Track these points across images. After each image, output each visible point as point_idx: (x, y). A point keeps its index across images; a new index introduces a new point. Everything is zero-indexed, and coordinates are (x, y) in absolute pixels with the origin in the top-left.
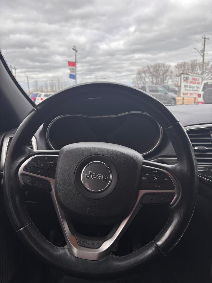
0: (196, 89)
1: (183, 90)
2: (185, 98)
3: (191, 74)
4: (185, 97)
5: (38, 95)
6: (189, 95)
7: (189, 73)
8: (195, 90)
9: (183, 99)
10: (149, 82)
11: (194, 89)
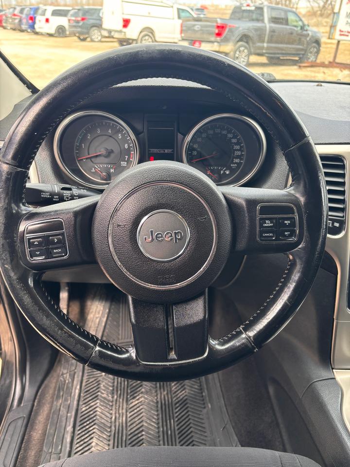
2: (341, 42)
4: (343, 40)
5: (40, 11)
9: (339, 42)
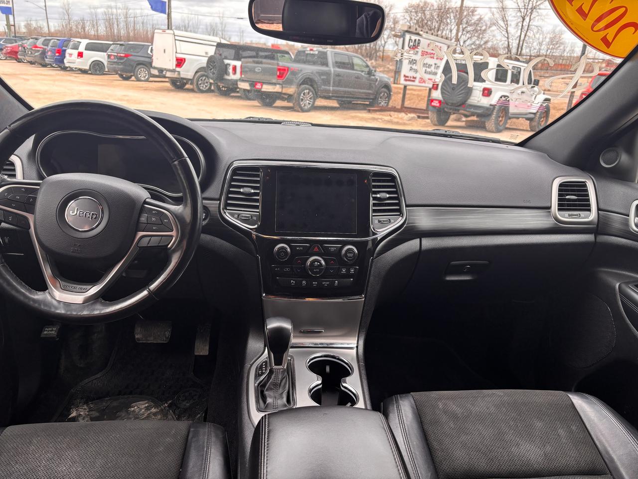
0: (433, 69)
1: (405, 70)
3: (424, 35)
4: (409, 85)
6: (417, 83)
7: (421, 33)
8: (430, 73)
9: (405, 87)
11: (428, 70)
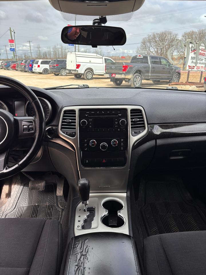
0: (204, 61)
1: (189, 63)
4: (191, 71)
6: (195, 69)
10: (154, 52)
